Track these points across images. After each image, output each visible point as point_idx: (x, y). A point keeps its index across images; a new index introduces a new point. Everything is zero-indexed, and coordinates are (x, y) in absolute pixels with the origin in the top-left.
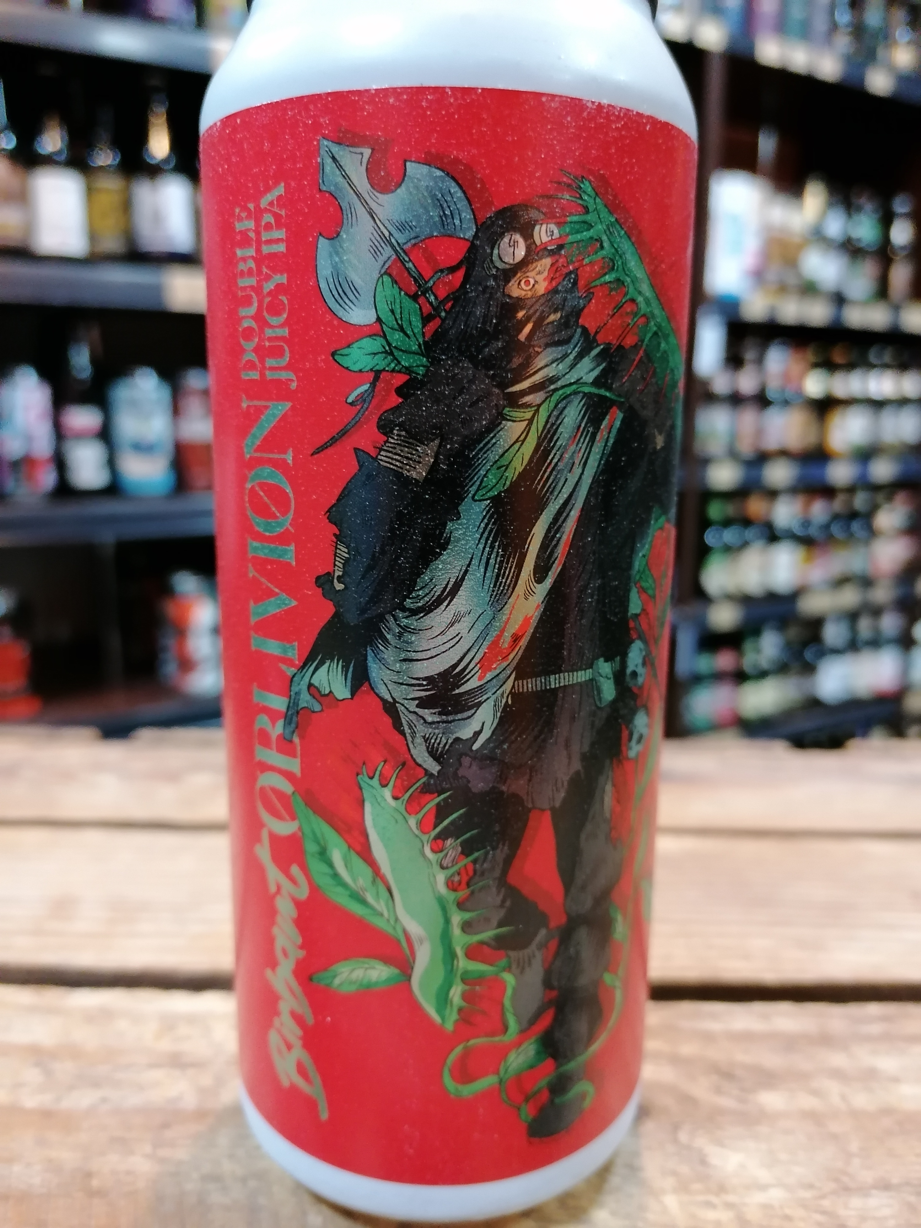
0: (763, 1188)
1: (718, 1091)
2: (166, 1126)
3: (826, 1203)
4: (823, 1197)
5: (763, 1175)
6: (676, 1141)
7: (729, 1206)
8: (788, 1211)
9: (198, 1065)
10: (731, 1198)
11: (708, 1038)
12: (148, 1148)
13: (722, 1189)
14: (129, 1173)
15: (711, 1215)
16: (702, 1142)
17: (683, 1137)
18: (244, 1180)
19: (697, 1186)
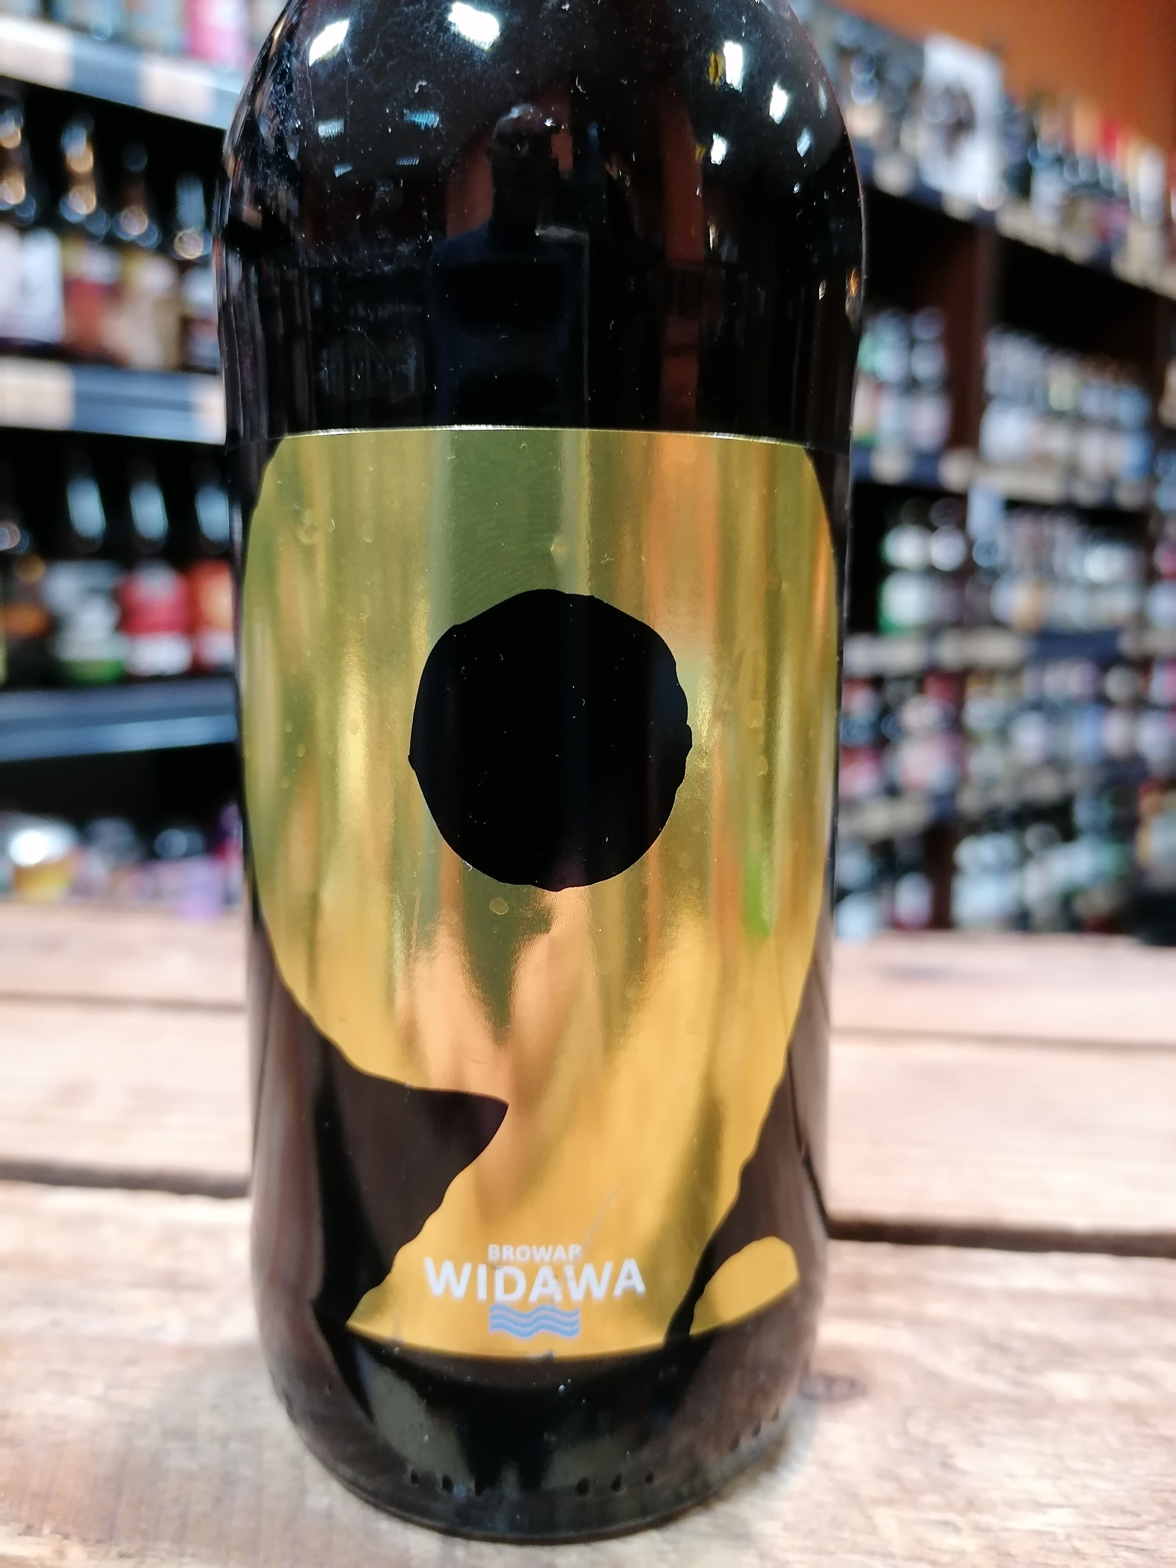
0: (1041, 1507)
1: (981, 1367)
2: (132, 1361)
3: (1145, 1537)
4: (1140, 1528)
5: (1045, 1490)
6: (905, 1433)
7: (981, 1530)
8: (1078, 1544)
9: (200, 1287)
10: (987, 1519)
11: (974, 1295)
12: (98, 1389)
13: (971, 1504)
14: (60, 1418)
15: (951, 1541)
16: (945, 1435)
17: (916, 1428)
18: (225, 1440)
19: (931, 1498)
